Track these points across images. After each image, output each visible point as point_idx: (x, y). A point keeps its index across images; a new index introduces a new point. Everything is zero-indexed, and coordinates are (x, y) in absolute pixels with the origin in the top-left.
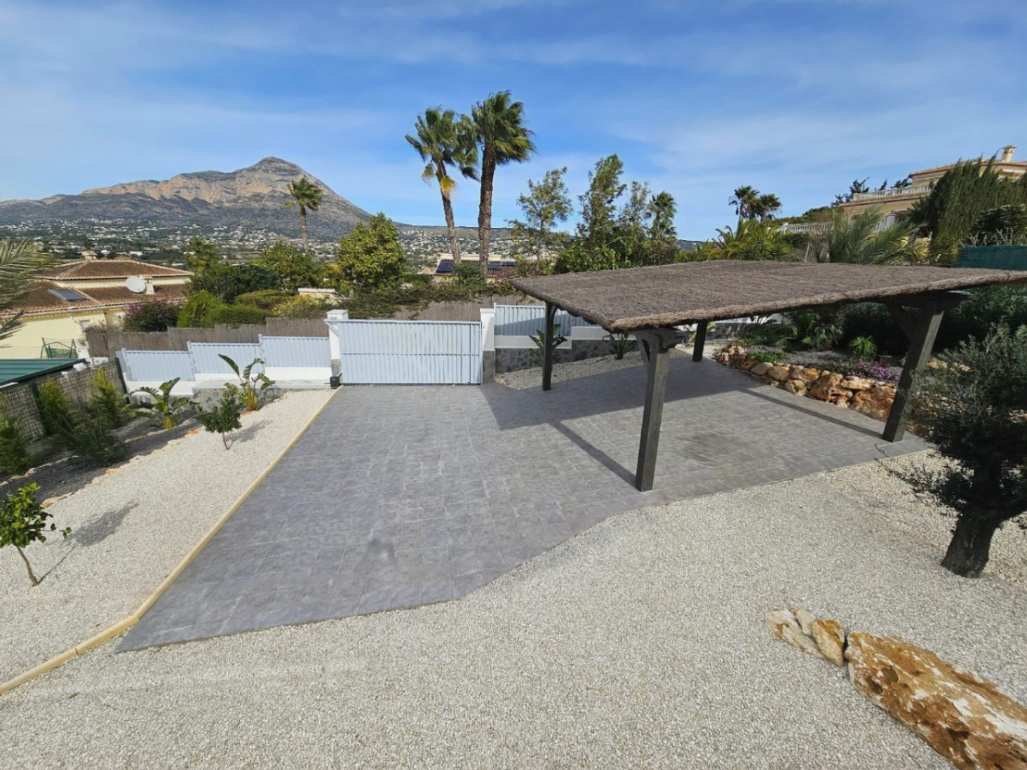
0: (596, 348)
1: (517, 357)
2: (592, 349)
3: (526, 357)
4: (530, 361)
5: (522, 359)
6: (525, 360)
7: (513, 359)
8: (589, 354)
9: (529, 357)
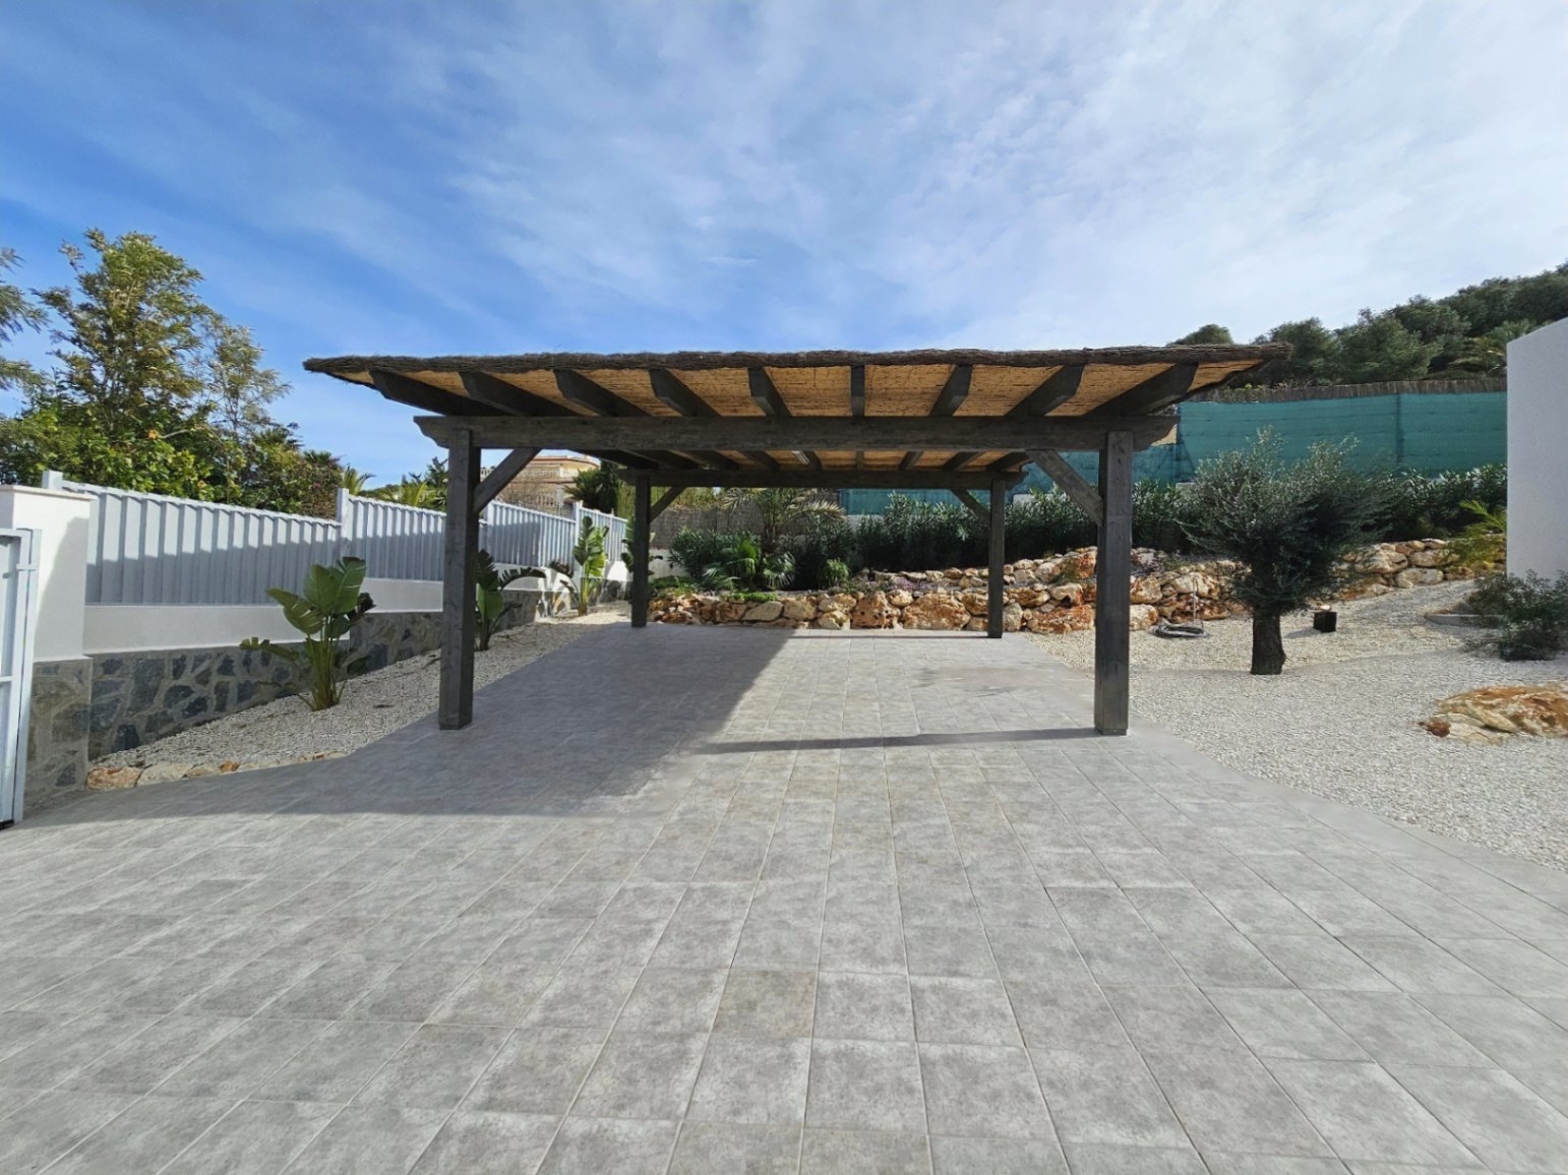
0: (407, 635)
1: (168, 683)
2: (398, 636)
3: (203, 678)
4: (221, 690)
5: (187, 691)
6: (199, 691)
7: (145, 694)
8: (391, 653)
9: (215, 679)
